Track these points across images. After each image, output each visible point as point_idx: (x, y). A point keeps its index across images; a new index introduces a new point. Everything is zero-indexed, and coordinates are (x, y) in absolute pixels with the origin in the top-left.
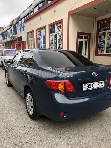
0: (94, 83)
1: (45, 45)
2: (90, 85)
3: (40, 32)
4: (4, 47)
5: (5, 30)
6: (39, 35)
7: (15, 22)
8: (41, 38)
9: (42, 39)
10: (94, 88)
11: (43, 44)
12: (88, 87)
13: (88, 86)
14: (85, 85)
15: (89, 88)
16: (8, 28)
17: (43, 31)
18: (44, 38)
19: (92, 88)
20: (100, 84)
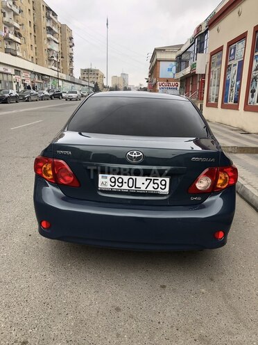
0: (134, 177)
1: (240, 84)
2: (120, 180)
3: (235, 48)
4: (178, 88)
5: (183, 49)
6: (231, 58)
7: (204, 29)
8: (235, 65)
9: (237, 67)
10: (133, 188)
11: (237, 81)
12: (113, 184)
13: (115, 182)
14: (106, 178)
15: (116, 187)
16: (189, 44)
17: (240, 46)
18: (241, 64)
19: (125, 187)
20: (154, 183)
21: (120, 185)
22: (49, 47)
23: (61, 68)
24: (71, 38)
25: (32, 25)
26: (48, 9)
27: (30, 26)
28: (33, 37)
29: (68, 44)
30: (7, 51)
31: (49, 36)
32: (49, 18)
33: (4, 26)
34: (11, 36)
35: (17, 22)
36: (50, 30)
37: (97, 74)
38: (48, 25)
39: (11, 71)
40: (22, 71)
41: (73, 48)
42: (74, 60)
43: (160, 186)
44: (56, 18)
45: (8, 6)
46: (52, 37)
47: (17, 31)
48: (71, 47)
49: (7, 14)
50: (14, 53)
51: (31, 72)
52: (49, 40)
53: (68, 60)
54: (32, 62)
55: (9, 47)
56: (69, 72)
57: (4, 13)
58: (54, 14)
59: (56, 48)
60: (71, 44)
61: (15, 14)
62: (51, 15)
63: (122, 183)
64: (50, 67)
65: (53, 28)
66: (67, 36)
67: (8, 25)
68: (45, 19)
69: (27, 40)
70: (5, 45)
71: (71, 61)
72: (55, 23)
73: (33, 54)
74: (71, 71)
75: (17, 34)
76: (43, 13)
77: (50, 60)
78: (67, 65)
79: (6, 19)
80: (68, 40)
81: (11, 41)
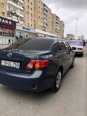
10: (10, 66)
14: (3, 61)
19: (8, 65)
20: (15, 64)
21: (6, 64)
22: (56, 28)
23: (60, 34)
24: (64, 25)
25: (52, 22)
26: (57, 17)
27: (51, 22)
28: (52, 25)
29: (62, 27)
30: (43, 30)
31: (56, 25)
32: (57, 19)
33: (43, 23)
34: (45, 26)
35: (47, 21)
36: (57, 23)
37: (72, 36)
38: (56, 21)
39: (43, 36)
40: (46, 35)
41: (64, 28)
42: (64, 31)
43: (17, 65)
44: (59, 19)
45: (45, 17)
46: (57, 25)
47: (47, 24)
48: (63, 27)
49: (44, 20)
50: (45, 30)
51: (49, 36)
52: (56, 26)
53: (62, 31)
54: (50, 33)
55: (44, 29)
56: (62, 35)
57: (43, 19)
58: (59, 18)
59: (58, 28)
60: (64, 27)
61: (47, 19)
62: (58, 19)
63: (7, 63)
64: (56, 34)
65: (58, 22)
66: (63, 24)
67: (44, 22)
68: (56, 20)
69: (49, 26)
70: (43, 28)
71: (63, 32)
72: (59, 21)
73: (51, 30)
74: (63, 35)
75: (47, 25)
76: (55, 18)
77: (56, 32)
78: (62, 33)
79: (44, 21)
80: (63, 25)
81: (45, 27)
